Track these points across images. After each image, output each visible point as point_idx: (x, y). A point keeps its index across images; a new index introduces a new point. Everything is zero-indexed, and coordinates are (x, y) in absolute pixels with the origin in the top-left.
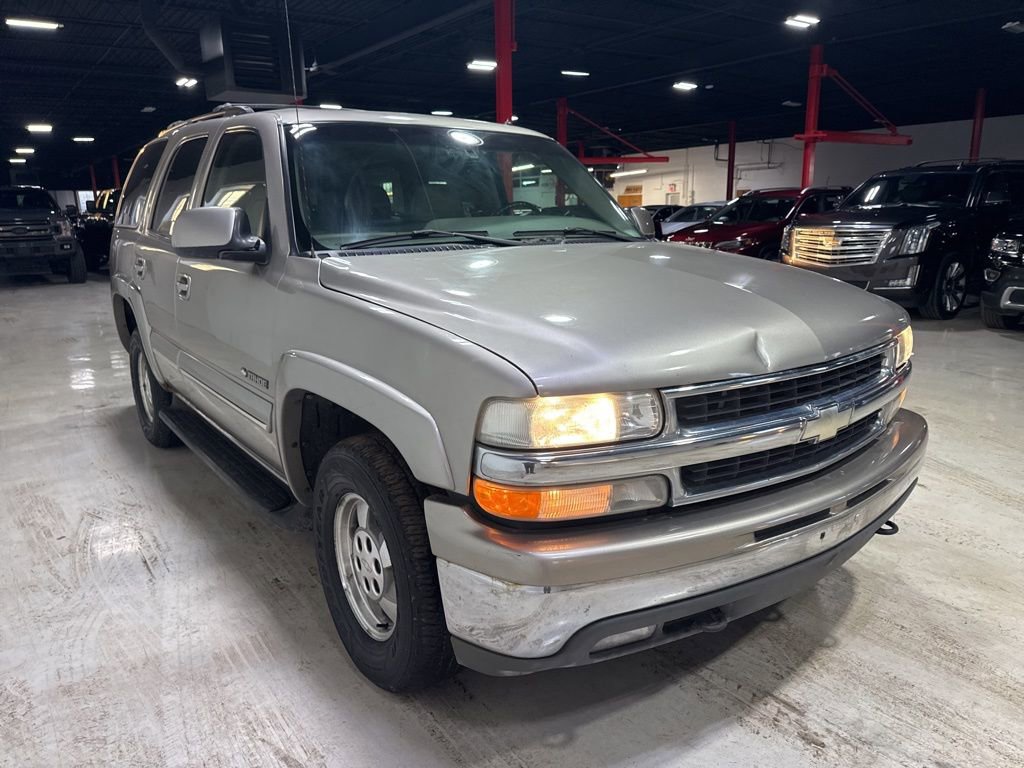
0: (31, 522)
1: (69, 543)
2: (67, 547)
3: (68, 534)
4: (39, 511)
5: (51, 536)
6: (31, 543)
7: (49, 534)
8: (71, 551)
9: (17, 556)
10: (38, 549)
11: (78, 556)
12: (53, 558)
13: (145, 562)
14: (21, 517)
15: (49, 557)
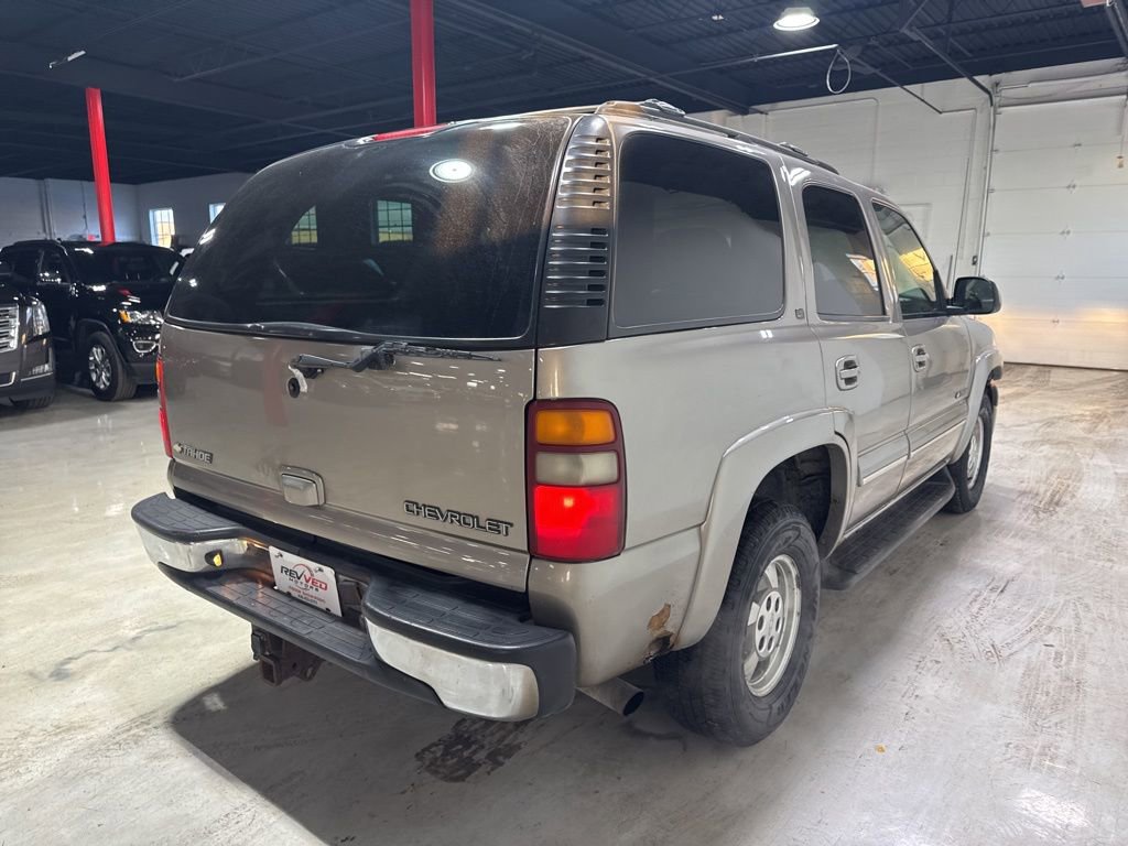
0: (1066, 684)
1: (1046, 638)
2: (1052, 634)
3: (1039, 646)
4: (1047, 694)
5: (1056, 653)
6: (1083, 656)
7: (1058, 655)
8: (1050, 629)
9: (1103, 650)
10: (1079, 647)
11: (1046, 622)
12: (1070, 632)
13: (1002, 591)
14: (1073, 697)
15: (1073, 634)
